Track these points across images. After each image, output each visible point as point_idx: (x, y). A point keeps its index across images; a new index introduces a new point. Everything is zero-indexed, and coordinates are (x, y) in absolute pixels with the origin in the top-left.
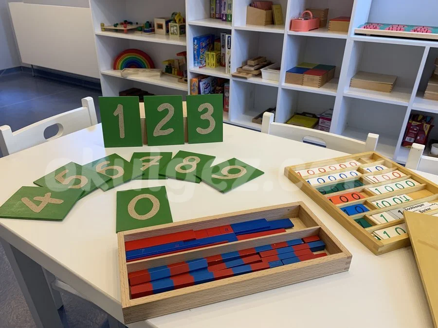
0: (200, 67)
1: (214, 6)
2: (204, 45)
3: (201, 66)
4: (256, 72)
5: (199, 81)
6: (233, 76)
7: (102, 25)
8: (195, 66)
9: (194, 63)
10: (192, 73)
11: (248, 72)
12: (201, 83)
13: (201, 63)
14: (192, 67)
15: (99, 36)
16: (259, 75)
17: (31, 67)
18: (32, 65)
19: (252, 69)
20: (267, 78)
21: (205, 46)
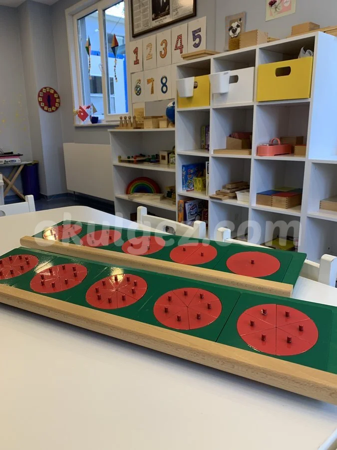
0: (187, 191)
1: (204, 139)
2: (192, 171)
3: (189, 189)
4: (232, 195)
5: (185, 203)
6: (211, 198)
7: (120, 157)
8: (183, 189)
9: (183, 187)
10: (179, 195)
11: (224, 194)
12: (186, 204)
13: (189, 187)
14: (180, 190)
15: (116, 166)
16: (235, 197)
17: (73, 193)
18: (74, 192)
19: (229, 191)
20: (241, 200)
21: (194, 173)
